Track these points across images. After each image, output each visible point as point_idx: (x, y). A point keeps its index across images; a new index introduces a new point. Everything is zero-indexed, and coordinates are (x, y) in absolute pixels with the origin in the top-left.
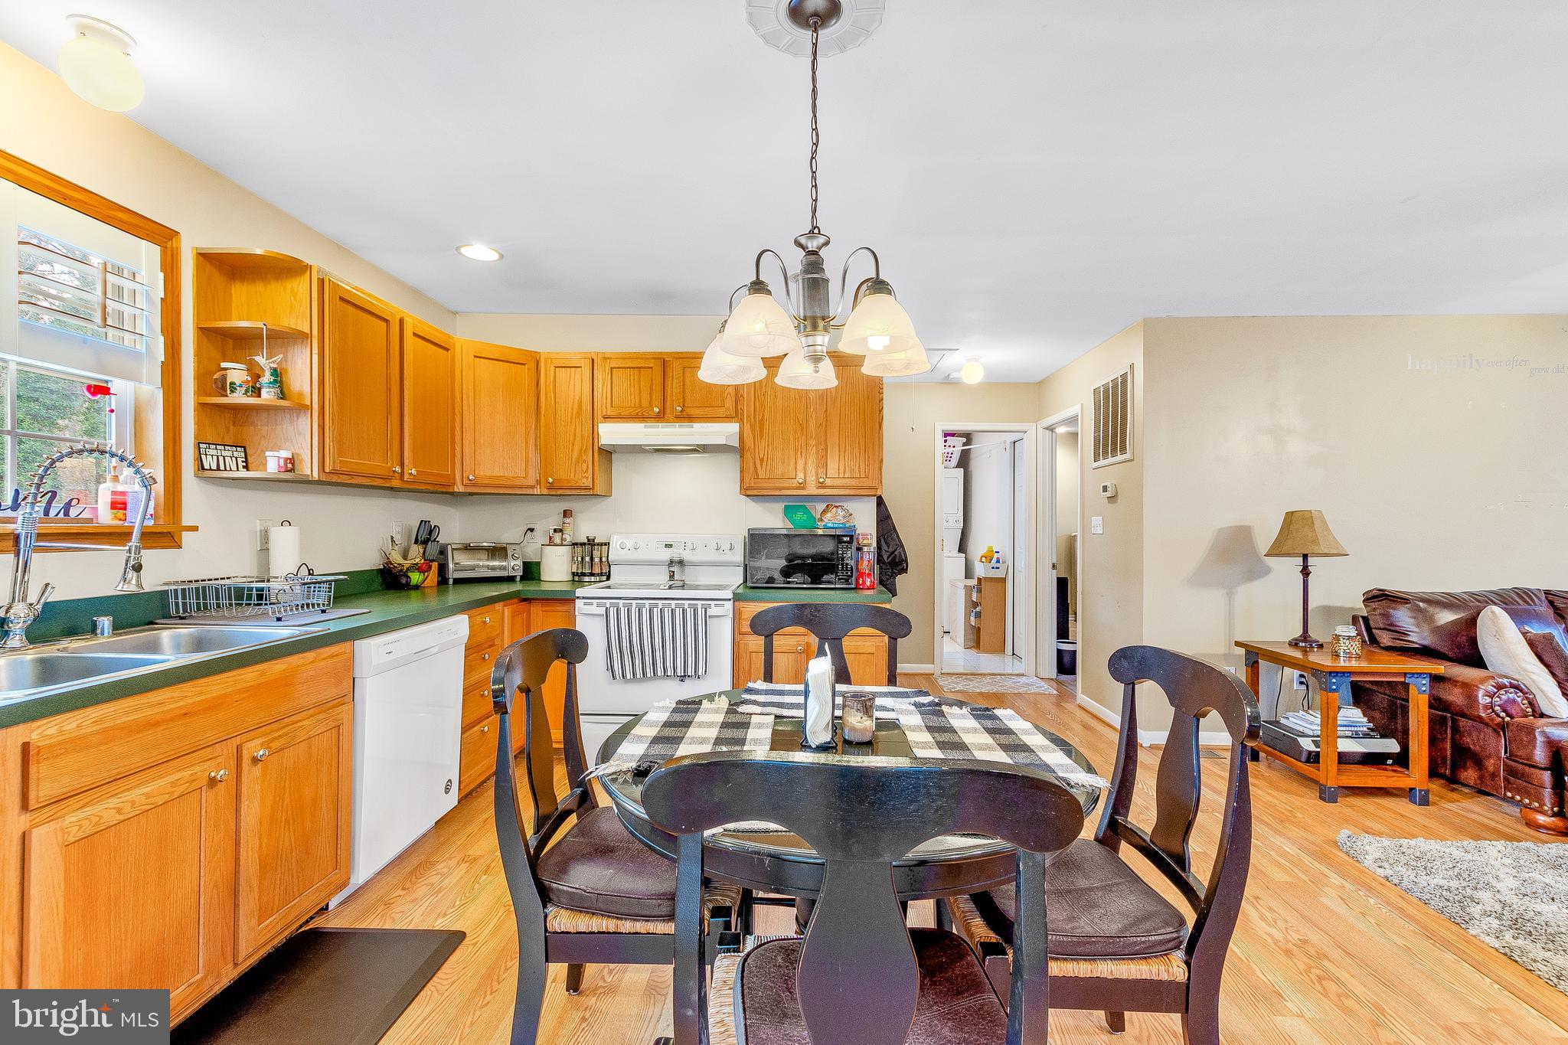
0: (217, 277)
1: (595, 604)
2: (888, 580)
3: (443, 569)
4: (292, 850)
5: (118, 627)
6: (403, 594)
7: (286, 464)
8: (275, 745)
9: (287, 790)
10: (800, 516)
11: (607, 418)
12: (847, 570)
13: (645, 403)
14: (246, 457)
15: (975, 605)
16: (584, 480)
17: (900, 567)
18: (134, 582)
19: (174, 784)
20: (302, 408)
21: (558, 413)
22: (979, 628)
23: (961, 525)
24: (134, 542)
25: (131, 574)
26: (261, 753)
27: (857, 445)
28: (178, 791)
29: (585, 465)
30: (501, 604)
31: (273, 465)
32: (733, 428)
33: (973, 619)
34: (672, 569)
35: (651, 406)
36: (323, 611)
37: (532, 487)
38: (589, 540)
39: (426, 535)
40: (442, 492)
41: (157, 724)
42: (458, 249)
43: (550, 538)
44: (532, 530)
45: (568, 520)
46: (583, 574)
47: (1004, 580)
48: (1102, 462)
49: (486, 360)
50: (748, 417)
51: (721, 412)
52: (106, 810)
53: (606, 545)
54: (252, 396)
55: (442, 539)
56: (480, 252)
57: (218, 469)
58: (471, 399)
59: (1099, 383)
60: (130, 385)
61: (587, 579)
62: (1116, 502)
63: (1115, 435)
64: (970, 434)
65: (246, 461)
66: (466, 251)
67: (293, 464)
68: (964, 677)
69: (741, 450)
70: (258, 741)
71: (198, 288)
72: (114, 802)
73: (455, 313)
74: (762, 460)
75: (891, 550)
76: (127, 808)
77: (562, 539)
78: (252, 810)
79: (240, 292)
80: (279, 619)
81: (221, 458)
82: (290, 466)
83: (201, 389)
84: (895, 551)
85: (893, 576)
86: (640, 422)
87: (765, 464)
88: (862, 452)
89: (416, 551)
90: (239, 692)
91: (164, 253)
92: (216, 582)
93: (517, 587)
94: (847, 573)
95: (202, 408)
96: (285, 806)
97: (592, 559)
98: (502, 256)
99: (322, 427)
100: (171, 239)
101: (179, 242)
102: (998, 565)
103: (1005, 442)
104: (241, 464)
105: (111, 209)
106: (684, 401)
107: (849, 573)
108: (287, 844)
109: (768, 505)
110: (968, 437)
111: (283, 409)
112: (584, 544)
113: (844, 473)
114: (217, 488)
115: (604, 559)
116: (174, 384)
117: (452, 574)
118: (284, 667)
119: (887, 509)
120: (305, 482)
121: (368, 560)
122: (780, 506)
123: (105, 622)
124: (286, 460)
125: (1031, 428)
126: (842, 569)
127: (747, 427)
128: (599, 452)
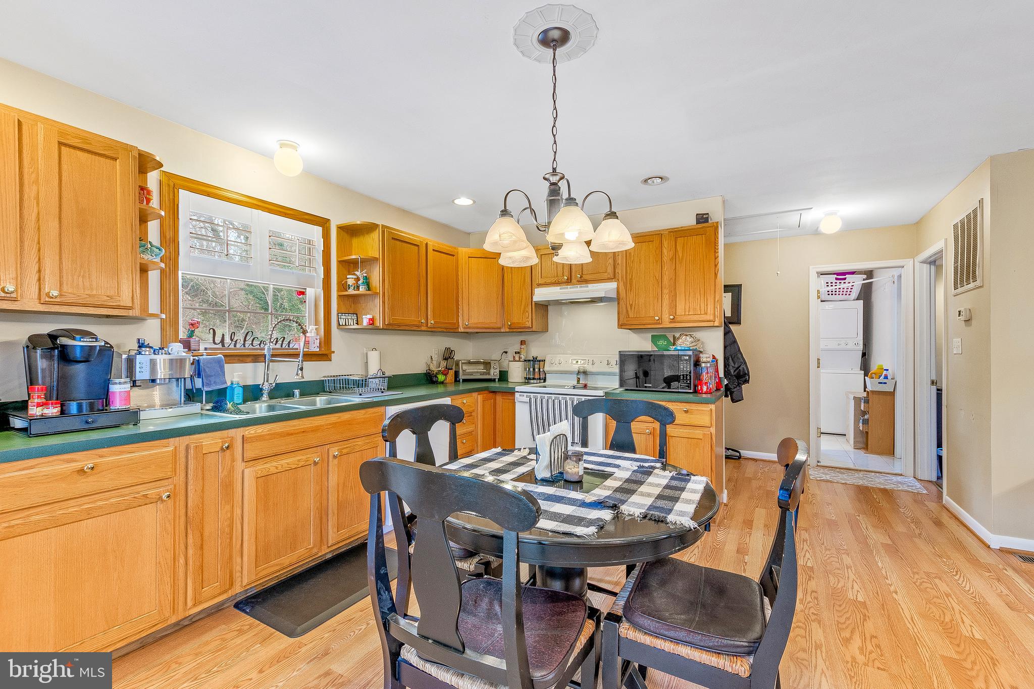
0: (346, 236)
1: (525, 396)
2: (735, 388)
3: (457, 374)
4: (354, 501)
5: (302, 395)
6: (434, 386)
7: (369, 321)
8: (345, 451)
9: (351, 473)
10: (661, 343)
11: (539, 285)
12: (686, 379)
13: (560, 273)
14: (357, 319)
15: (864, 413)
16: (527, 323)
17: (744, 379)
18: (300, 375)
19: (299, 461)
20: (377, 294)
21: (514, 284)
22: (867, 433)
23: (861, 347)
24: (300, 359)
25: (300, 372)
26: (337, 453)
27: (698, 291)
28: (301, 464)
29: (527, 314)
30: (476, 393)
31: (365, 321)
32: (613, 285)
33: (861, 424)
34: (579, 376)
35: (564, 276)
36: (382, 392)
37: (500, 328)
38: (533, 358)
39: (448, 355)
40: (452, 331)
41: (292, 434)
42: (453, 201)
43: (514, 357)
44: (506, 352)
45: (523, 347)
46: (529, 379)
47: (892, 394)
48: (960, 290)
49: (474, 259)
50: (622, 277)
51: (606, 276)
52: (271, 466)
53: (542, 361)
54: (356, 290)
55: (456, 358)
56: (464, 201)
57: (346, 325)
58: (467, 281)
59: (957, 220)
60: (313, 290)
61: (532, 381)
62: (970, 325)
63: (968, 266)
64: (872, 271)
65: (357, 321)
66: (457, 202)
67: (373, 321)
68: (838, 470)
69: (618, 299)
70: (337, 448)
71: (338, 243)
72: (275, 464)
73: (469, 234)
74: (631, 305)
75: (736, 366)
76: (280, 467)
77: (520, 358)
78: (333, 479)
79: (355, 241)
80: (361, 395)
81: (347, 320)
82: (371, 322)
83: (339, 290)
84: (739, 367)
85: (739, 385)
86: (557, 286)
87: (633, 308)
88: (702, 296)
89: (444, 364)
90: (327, 425)
91: (323, 230)
92: (345, 377)
93: (497, 385)
94: (687, 381)
95: (340, 297)
96: (350, 480)
97: (534, 369)
98: (474, 202)
99: (384, 302)
100: (326, 223)
101: (330, 224)
102: (885, 381)
103: (893, 276)
104: (355, 322)
105: (303, 215)
106: (582, 271)
107: (688, 382)
108: (351, 498)
109: (643, 335)
110: (870, 274)
111: (369, 295)
112: (530, 361)
113: (689, 311)
114: (348, 334)
115: (541, 370)
116: (328, 287)
117: (462, 377)
118: (349, 416)
119: (734, 336)
120: (378, 329)
121: (419, 368)
122: (649, 335)
123: (297, 392)
124: (370, 319)
125: (909, 263)
126: (683, 379)
127: (621, 284)
128: (535, 306)
